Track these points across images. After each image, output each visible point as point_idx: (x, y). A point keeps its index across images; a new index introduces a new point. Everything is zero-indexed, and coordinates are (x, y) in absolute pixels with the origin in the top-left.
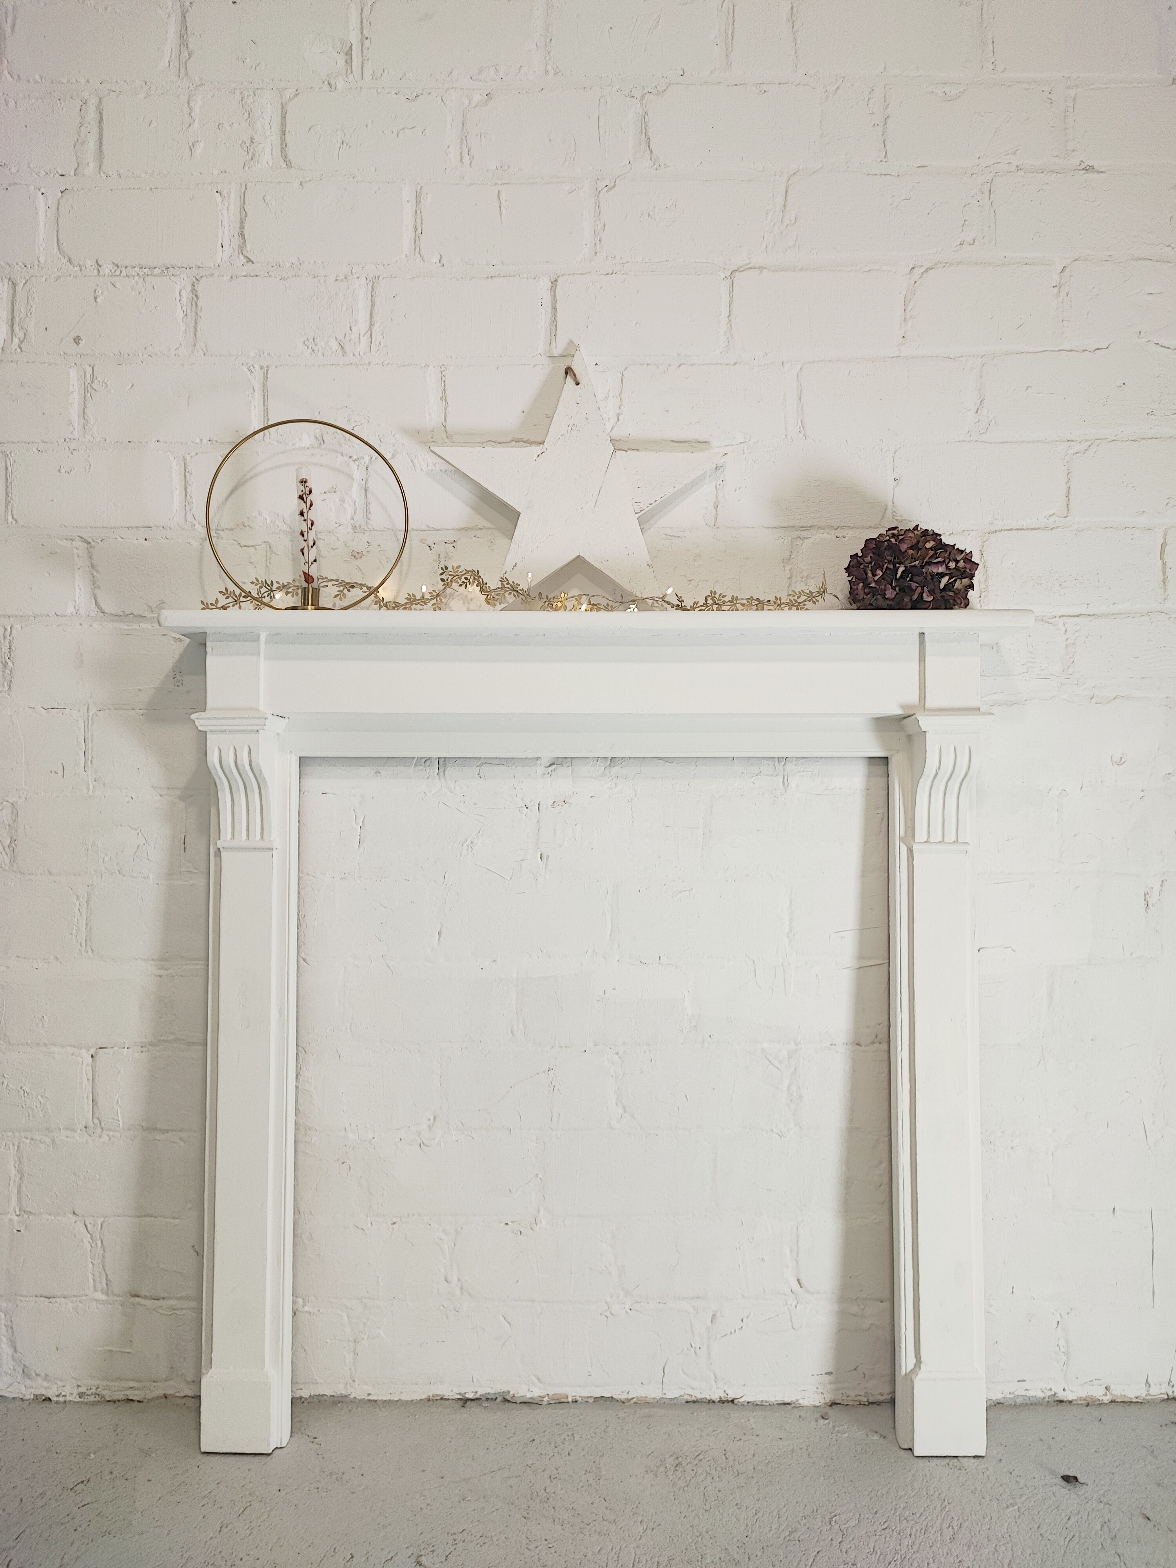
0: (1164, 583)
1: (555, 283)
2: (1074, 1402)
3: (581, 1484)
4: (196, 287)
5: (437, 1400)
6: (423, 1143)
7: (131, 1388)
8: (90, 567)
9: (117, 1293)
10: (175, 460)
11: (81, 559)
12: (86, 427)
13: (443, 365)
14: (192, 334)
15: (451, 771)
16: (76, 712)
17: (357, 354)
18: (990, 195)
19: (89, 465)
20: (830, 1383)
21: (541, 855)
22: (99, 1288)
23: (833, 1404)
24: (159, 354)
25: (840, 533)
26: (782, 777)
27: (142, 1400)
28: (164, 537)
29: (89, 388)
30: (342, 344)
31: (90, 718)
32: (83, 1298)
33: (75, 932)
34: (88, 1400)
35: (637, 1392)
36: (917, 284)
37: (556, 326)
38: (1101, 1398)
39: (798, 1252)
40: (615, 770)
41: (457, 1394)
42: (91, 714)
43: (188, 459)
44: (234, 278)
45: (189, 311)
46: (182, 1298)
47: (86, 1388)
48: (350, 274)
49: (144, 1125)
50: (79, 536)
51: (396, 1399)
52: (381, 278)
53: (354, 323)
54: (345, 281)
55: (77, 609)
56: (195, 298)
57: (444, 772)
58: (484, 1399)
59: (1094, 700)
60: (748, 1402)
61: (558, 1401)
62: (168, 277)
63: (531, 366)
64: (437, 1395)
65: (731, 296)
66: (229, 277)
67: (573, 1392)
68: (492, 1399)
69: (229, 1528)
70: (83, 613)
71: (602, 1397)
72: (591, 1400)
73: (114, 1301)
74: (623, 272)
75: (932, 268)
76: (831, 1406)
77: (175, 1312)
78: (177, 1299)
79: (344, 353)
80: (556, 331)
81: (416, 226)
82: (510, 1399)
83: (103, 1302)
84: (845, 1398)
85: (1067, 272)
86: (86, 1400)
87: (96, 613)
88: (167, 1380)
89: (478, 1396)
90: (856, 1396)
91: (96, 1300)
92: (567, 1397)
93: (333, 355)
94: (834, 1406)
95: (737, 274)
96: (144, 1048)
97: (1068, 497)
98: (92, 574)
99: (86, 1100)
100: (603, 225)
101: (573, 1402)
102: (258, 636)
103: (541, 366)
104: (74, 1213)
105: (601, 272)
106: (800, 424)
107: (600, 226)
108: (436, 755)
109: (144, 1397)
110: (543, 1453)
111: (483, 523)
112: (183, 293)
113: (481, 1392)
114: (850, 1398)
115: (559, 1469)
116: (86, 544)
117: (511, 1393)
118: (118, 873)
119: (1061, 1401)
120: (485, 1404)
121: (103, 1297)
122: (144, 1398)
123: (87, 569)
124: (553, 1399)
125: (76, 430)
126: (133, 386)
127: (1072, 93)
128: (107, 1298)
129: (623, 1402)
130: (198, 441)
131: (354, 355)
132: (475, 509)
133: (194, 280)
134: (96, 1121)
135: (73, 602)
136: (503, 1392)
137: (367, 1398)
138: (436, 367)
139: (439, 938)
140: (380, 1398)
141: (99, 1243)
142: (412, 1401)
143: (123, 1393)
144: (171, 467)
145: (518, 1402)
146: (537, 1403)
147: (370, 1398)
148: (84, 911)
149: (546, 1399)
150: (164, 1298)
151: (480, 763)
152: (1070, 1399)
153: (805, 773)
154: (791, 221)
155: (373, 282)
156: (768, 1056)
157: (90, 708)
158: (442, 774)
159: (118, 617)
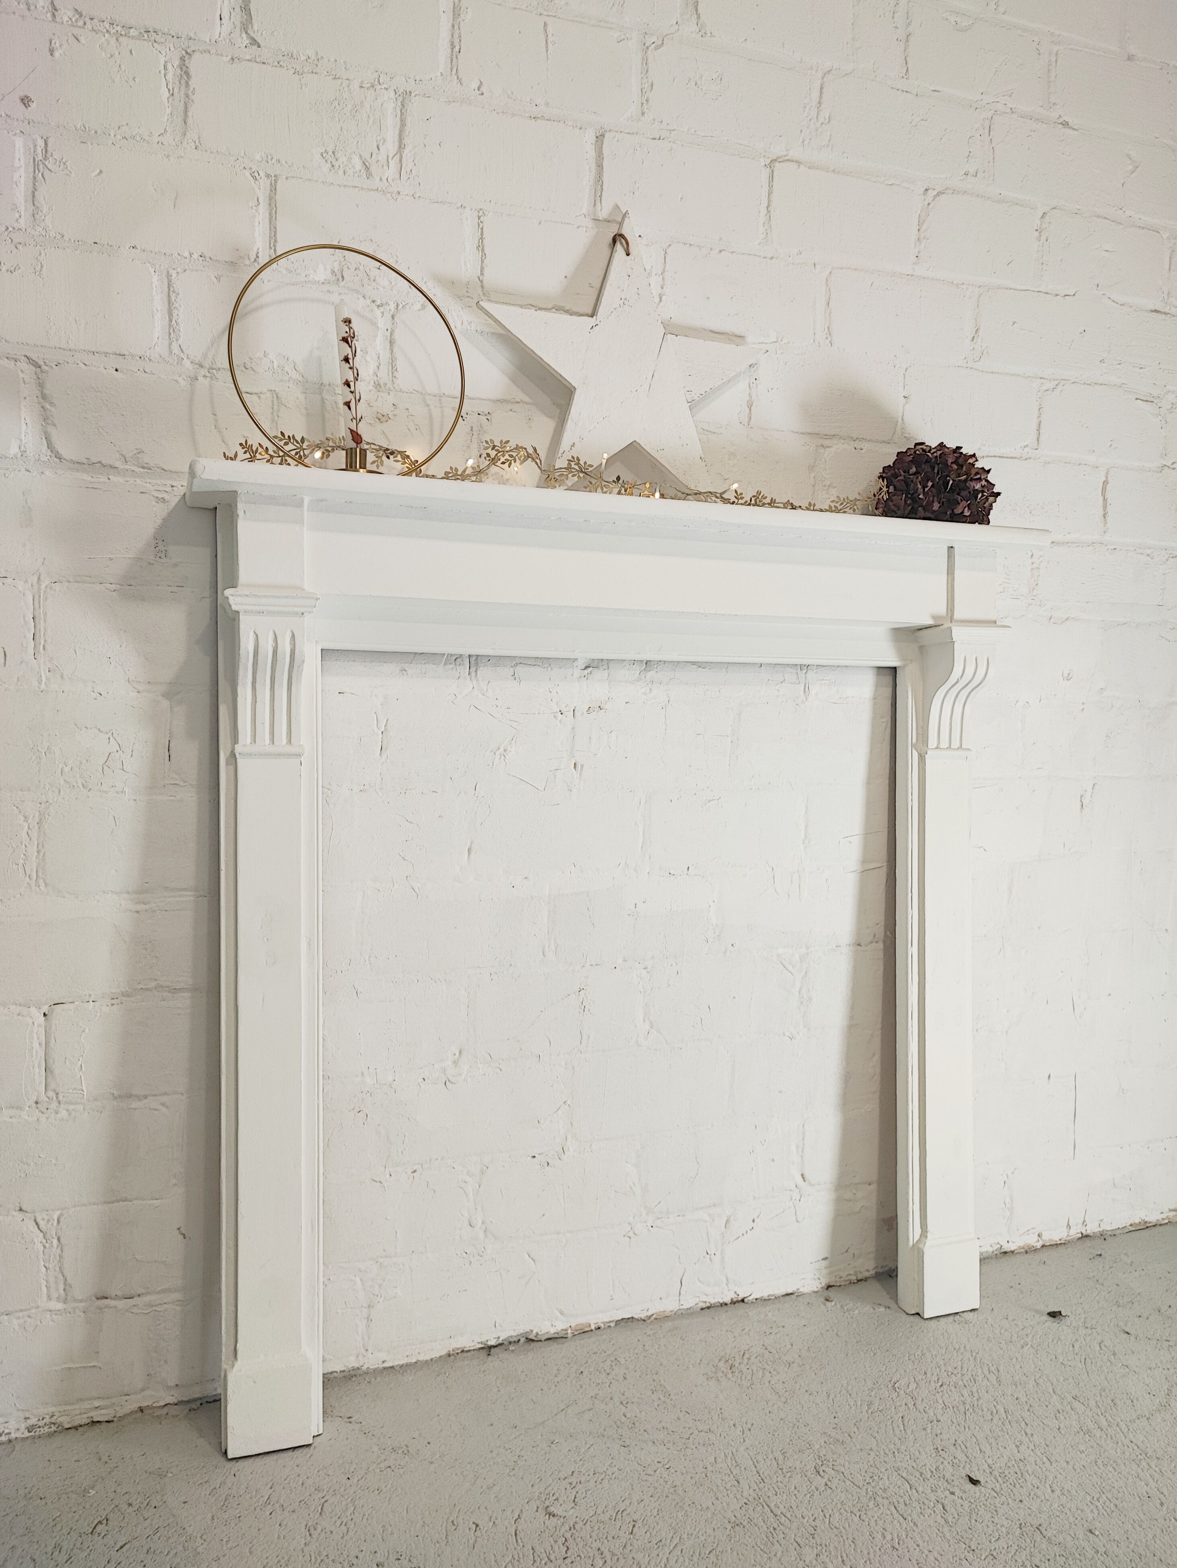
0: (1105, 517)
1: (601, 138)
2: (1016, 1252)
3: (656, 1404)
4: (187, 62)
5: (458, 1353)
6: (449, 1081)
7: (97, 1408)
8: (40, 398)
9: (80, 1298)
10: (157, 274)
11: (27, 385)
12: (37, 217)
13: (481, 209)
14: (180, 120)
15: (484, 671)
16: (22, 583)
17: (384, 179)
18: (990, 132)
19: (40, 265)
20: (826, 1268)
21: (575, 764)
22: (55, 1295)
23: (829, 1287)
24: (138, 138)
25: (858, 444)
26: (803, 684)
27: (110, 1419)
28: (141, 370)
29: (41, 167)
30: (367, 164)
31: (42, 592)
32: (33, 1311)
33: (22, 861)
34: (41, 1433)
35: (656, 1308)
36: (931, 206)
37: (602, 186)
38: (1035, 1245)
39: (803, 1149)
40: (651, 674)
41: (479, 1343)
42: (43, 586)
43: (174, 275)
44: (236, 60)
45: (176, 90)
46: (163, 1291)
47: (37, 1419)
48: (376, 83)
49: (116, 1093)
50: (25, 356)
51: (414, 1361)
52: (413, 94)
53: (382, 142)
54: (372, 90)
55: (22, 448)
56: (185, 76)
57: (476, 671)
58: (506, 1343)
59: (1052, 621)
60: (756, 1299)
61: (582, 1331)
62: (150, 43)
63: (575, 226)
64: (458, 1349)
65: (771, 186)
66: (229, 58)
67: (594, 1319)
68: (515, 1342)
69: (319, 1530)
70: (32, 455)
71: (622, 1319)
72: (612, 1325)
73: (74, 1309)
74: (670, 140)
75: (944, 193)
76: (827, 1289)
77: (155, 1308)
78: (159, 1293)
79: (369, 175)
80: (601, 192)
81: (453, 42)
82: (534, 1338)
83: (58, 1312)
84: (838, 1279)
85: (1047, 218)
86: (37, 1433)
87: (48, 457)
88: (143, 1390)
89: (500, 1341)
90: (847, 1276)
91: (51, 1311)
92: (590, 1326)
93: (356, 175)
94: (830, 1289)
95: (777, 164)
96: (116, 1000)
97: (1038, 430)
98: (43, 407)
99: (37, 1070)
100: (650, 84)
101: (596, 1329)
102: (302, 500)
103: (585, 229)
104: (21, 1210)
105: (649, 134)
106: (826, 329)
107: (646, 85)
108: (466, 651)
109: (113, 1415)
110: (600, 1381)
111: (520, 396)
112: (169, 66)
113: (503, 1336)
114: (842, 1279)
115: (626, 1394)
116: (34, 368)
117: (534, 1332)
118: (81, 787)
119: (1006, 1253)
120: (512, 1348)
121: (60, 1306)
122: (114, 1417)
123: (36, 400)
124: (577, 1331)
125: (22, 217)
126: (101, 172)
127: (1055, 48)
128: (65, 1306)
129: (644, 1320)
130: (187, 254)
131: (381, 179)
132: (513, 380)
133: (184, 53)
134: (51, 1094)
135: (18, 441)
136: (526, 1333)
137: (381, 1366)
138: (473, 210)
139: (469, 854)
140: (396, 1363)
141: (55, 1241)
142: (432, 1360)
143: (86, 1416)
144: (152, 283)
145: (543, 1339)
146: (562, 1337)
147: (385, 1365)
148: (34, 834)
149: (569, 1331)
150: (139, 1296)
151: (514, 662)
152: (1012, 1249)
153: (823, 682)
154: (825, 119)
155: (404, 98)
156: (784, 962)
157: (42, 578)
158: (473, 674)
159: (78, 466)
